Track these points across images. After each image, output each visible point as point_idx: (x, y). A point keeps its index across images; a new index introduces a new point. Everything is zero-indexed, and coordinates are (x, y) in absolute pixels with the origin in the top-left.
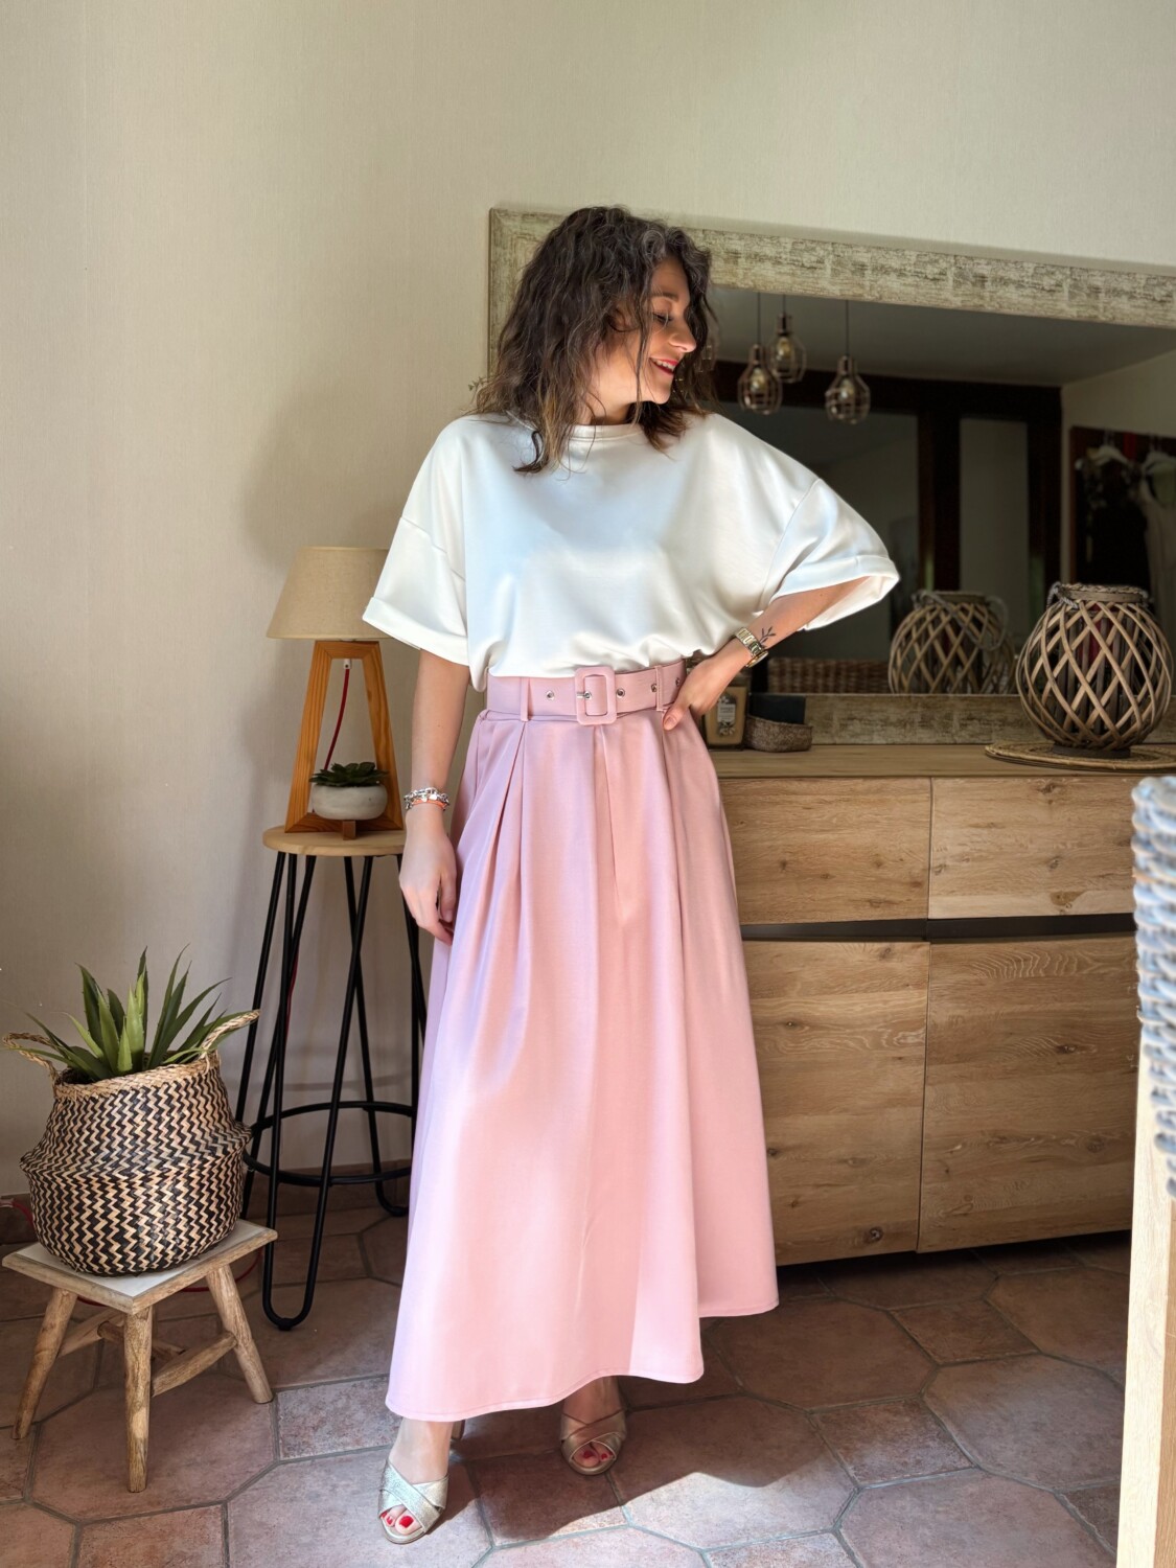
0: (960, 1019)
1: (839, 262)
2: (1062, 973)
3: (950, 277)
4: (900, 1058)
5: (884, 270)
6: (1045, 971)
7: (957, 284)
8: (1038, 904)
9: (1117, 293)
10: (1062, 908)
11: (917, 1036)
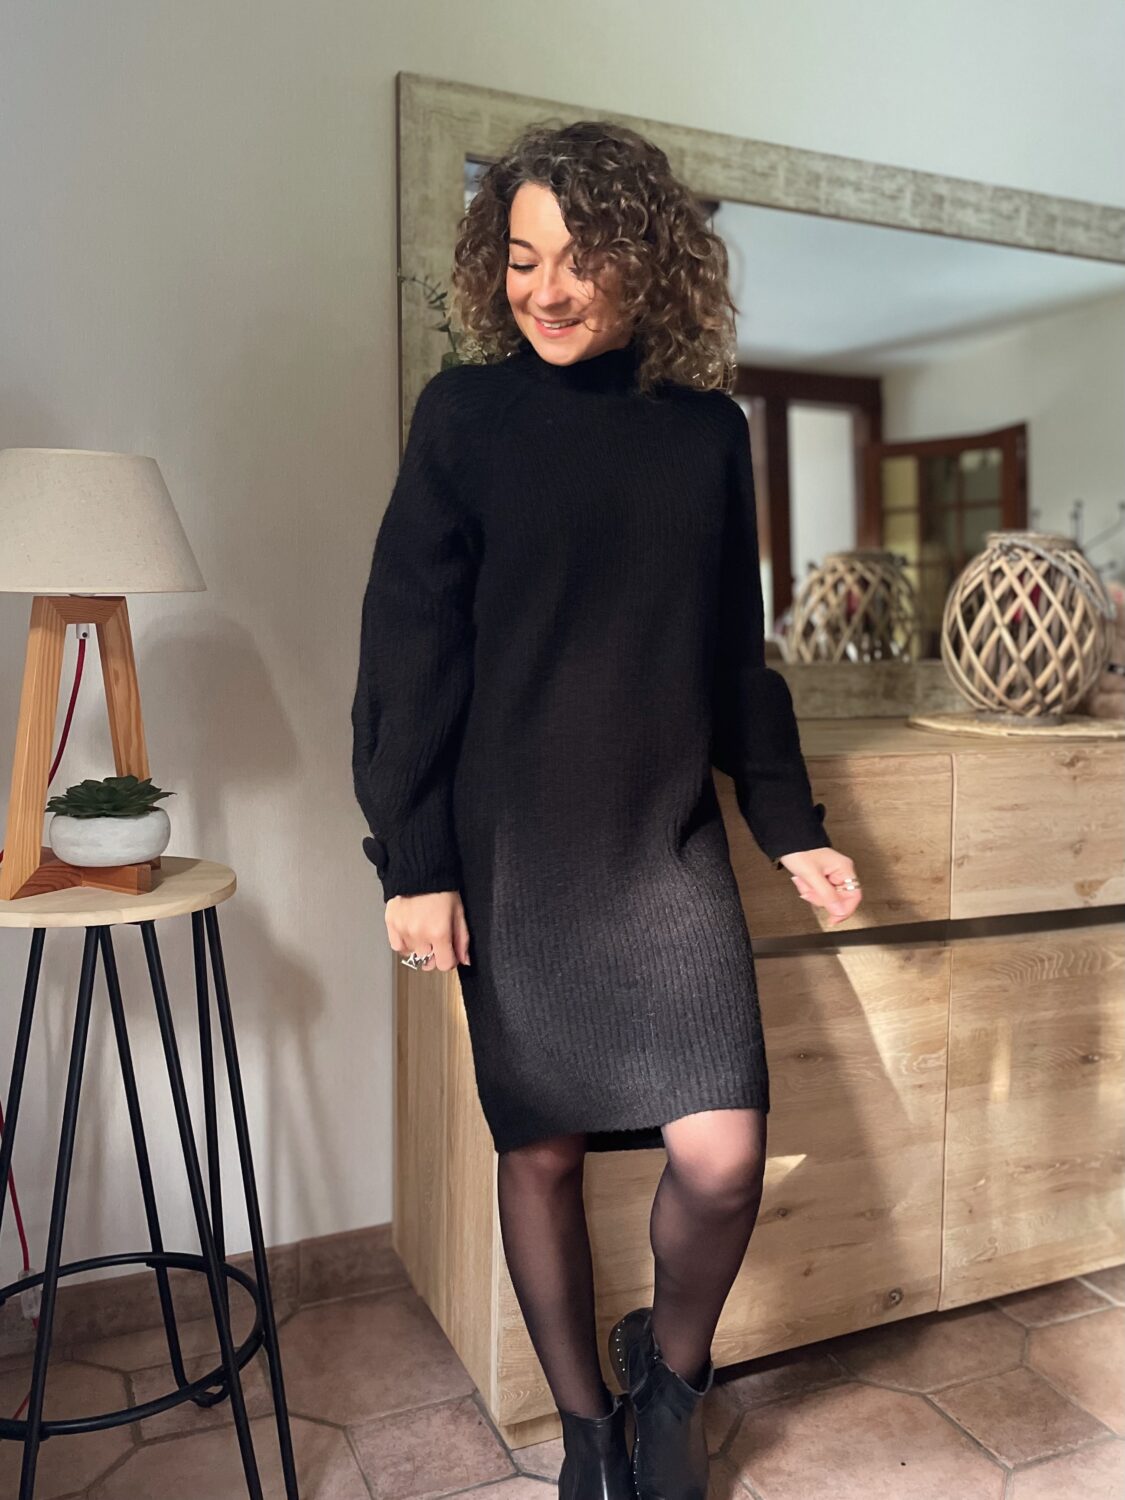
0: (983, 1032)
1: (793, 170)
2: (1086, 971)
3: (908, 196)
4: (920, 1086)
5: (840, 182)
6: (1070, 972)
7: (915, 204)
8: (1062, 897)
9: (1072, 223)
10: (1088, 899)
11: (938, 1059)
